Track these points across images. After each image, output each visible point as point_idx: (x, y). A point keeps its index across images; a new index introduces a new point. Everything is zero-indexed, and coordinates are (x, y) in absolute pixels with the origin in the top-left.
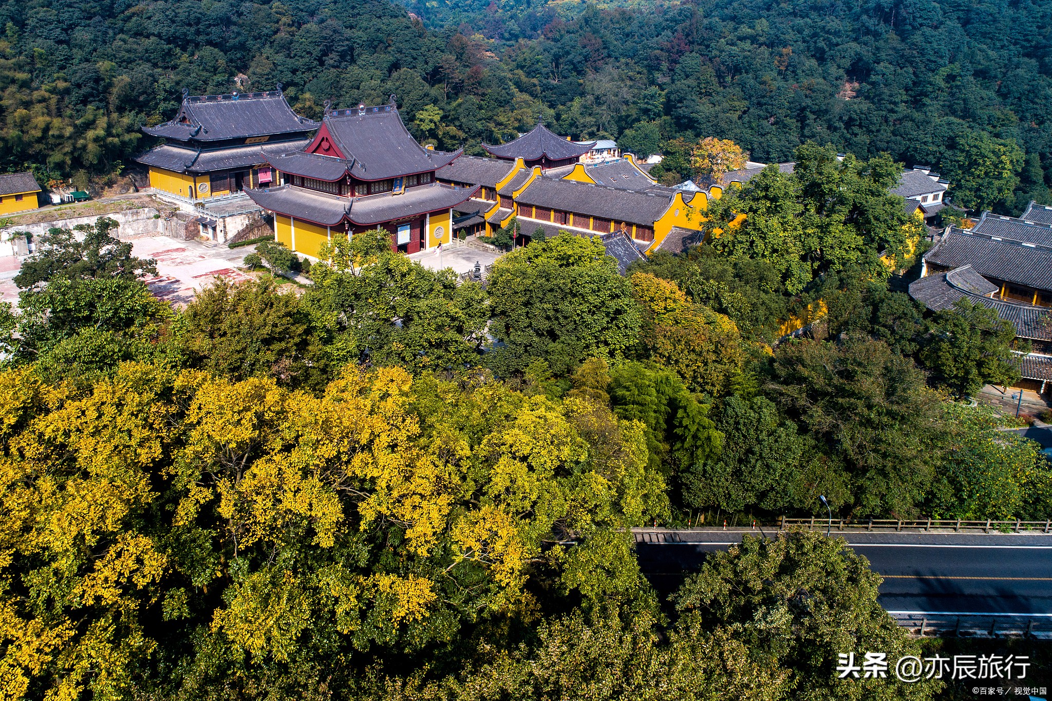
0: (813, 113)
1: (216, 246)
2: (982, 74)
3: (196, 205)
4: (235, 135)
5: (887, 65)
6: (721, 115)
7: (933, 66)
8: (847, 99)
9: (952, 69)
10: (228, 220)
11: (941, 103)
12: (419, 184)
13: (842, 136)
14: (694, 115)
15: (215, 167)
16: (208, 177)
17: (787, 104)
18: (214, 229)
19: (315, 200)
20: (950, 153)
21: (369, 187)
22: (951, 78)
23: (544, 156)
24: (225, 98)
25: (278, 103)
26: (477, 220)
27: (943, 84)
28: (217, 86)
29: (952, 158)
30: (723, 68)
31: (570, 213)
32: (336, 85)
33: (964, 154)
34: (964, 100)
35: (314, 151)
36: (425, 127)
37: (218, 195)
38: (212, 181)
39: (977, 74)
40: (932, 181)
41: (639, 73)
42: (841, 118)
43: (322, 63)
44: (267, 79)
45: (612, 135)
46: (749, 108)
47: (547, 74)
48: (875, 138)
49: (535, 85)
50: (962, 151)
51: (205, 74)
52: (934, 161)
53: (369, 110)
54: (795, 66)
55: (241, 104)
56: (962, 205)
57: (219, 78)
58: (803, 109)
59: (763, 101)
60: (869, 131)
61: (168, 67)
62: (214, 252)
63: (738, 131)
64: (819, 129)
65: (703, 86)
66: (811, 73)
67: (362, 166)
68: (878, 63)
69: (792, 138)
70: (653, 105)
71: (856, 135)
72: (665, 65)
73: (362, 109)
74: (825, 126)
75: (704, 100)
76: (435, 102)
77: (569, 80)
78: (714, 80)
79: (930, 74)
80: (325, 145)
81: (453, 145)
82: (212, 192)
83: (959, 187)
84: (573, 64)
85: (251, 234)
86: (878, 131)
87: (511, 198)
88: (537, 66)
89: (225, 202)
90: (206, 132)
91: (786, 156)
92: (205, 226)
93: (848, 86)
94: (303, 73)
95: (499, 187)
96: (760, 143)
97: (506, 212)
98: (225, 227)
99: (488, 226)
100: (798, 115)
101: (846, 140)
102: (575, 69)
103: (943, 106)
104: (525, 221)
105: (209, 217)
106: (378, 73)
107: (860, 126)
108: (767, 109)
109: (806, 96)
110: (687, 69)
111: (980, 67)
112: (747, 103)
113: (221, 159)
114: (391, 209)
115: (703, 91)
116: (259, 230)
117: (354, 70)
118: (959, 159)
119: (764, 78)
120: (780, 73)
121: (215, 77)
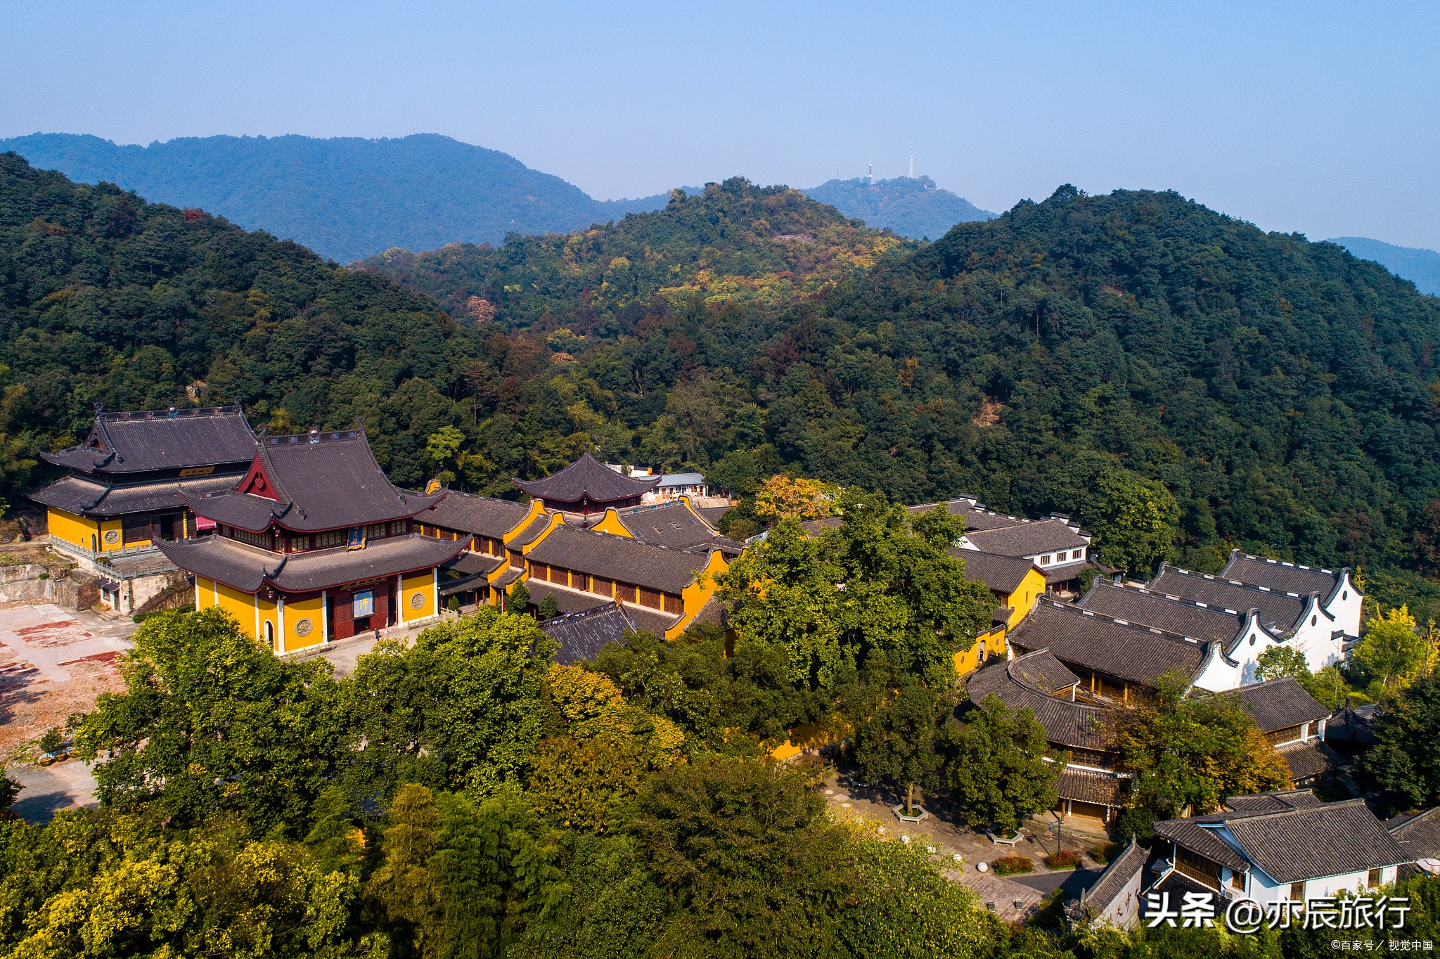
0: (942, 442)
1: (116, 618)
2: (1141, 397)
3: (97, 561)
4: (163, 465)
5: (1030, 383)
6: (830, 442)
7: (1081, 385)
8: (989, 424)
9: (1104, 390)
10: (136, 582)
11: (1093, 432)
12: (389, 535)
13: (978, 471)
14: (799, 442)
15: (130, 509)
16: (119, 522)
17: (910, 431)
18: (116, 594)
19: (244, 557)
20: (1090, 497)
21: (314, 540)
22: (1103, 400)
23: (586, 496)
24: (157, 415)
25: (236, 421)
26: (478, 583)
27: (1095, 409)
28: (158, 397)
29: (1093, 503)
30: (838, 383)
31: (589, 575)
32: (323, 398)
33: (1106, 499)
34: (1116, 429)
35: (248, 491)
36: (438, 455)
37: (132, 546)
38: (124, 528)
39: (1135, 395)
40: (1072, 533)
41: (740, 386)
42: (973, 449)
43: (307, 370)
44: (228, 389)
45: (702, 466)
46: (866, 435)
47: (626, 384)
48: (1016, 476)
49: (609, 400)
50: (1104, 495)
51: (143, 381)
52: (1075, 507)
53: (324, 437)
54: (922, 382)
55: (180, 423)
56: (1111, 564)
57: (162, 387)
58: (929, 437)
59: (883, 425)
60: (1010, 467)
61: (95, 372)
62: (111, 626)
63: (853, 464)
64: (948, 463)
65: (810, 405)
66: (939, 391)
67: (300, 512)
68: (1020, 380)
69: (917, 474)
70: (751, 428)
71: (994, 471)
72: (769, 378)
73: (314, 436)
74: (956, 459)
75: (814, 423)
76: (456, 422)
77: (654, 393)
78: (826, 398)
79: (1080, 395)
80: (259, 483)
81: (480, 479)
82: (124, 542)
83: (1106, 541)
84: (660, 373)
85: (169, 602)
86: (1020, 466)
87: (520, 553)
88: (613, 375)
89: (142, 556)
90: (122, 461)
91: (911, 497)
92: (106, 591)
93: (989, 408)
94: (280, 382)
95: (507, 539)
96: (879, 481)
97: (517, 573)
98: (131, 592)
99: (493, 592)
100: (923, 445)
101: (983, 477)
102: (663, 379)
103: (1095, 435)
104: (538, 586)
105: (111, 578)
106: (380, 383)
107: (998, 459)
108: (886, 436)
109: (933, 421)
110: (794, 383)
111: (1140, 387)
112: (862, 427)
113: (141, 497)
114: (342, 569)
115: (812, 411)
116: (181, 596)
117: (348, 380)
118: (1101, 505)
119: (883, 397)
120: (906, 390)
121: (156, 387)
